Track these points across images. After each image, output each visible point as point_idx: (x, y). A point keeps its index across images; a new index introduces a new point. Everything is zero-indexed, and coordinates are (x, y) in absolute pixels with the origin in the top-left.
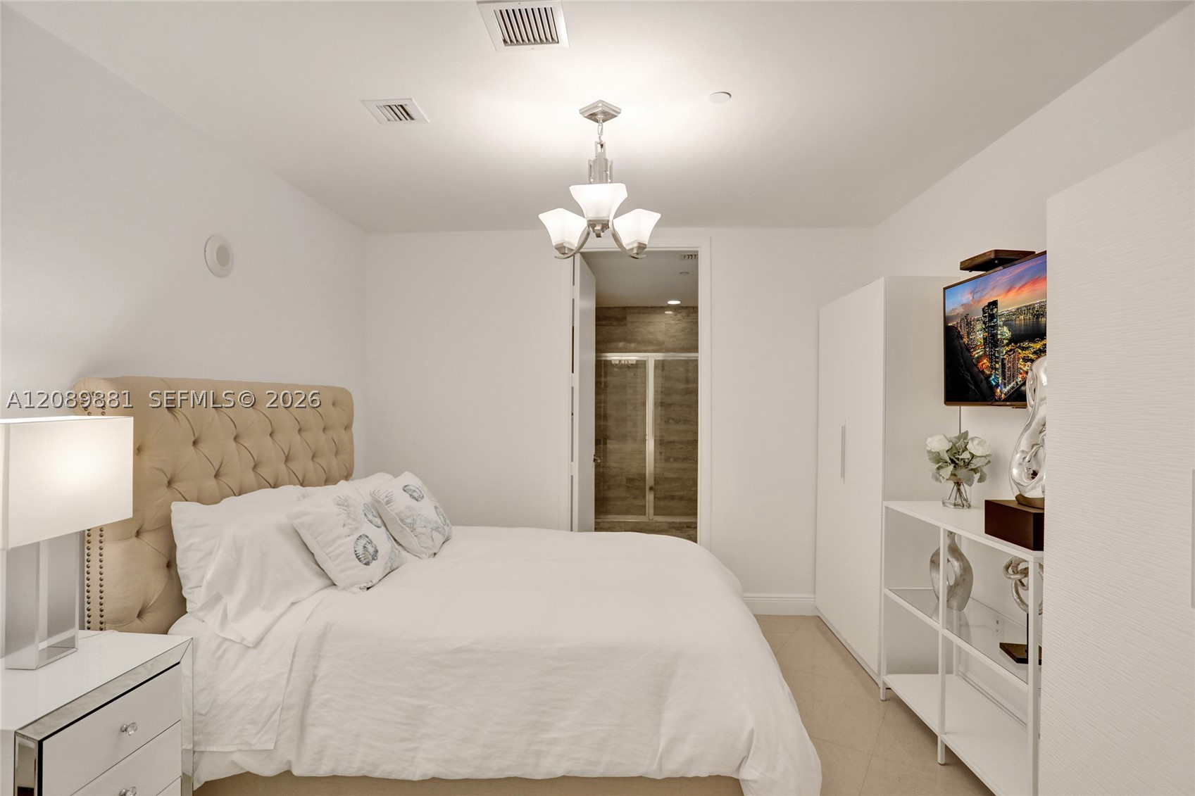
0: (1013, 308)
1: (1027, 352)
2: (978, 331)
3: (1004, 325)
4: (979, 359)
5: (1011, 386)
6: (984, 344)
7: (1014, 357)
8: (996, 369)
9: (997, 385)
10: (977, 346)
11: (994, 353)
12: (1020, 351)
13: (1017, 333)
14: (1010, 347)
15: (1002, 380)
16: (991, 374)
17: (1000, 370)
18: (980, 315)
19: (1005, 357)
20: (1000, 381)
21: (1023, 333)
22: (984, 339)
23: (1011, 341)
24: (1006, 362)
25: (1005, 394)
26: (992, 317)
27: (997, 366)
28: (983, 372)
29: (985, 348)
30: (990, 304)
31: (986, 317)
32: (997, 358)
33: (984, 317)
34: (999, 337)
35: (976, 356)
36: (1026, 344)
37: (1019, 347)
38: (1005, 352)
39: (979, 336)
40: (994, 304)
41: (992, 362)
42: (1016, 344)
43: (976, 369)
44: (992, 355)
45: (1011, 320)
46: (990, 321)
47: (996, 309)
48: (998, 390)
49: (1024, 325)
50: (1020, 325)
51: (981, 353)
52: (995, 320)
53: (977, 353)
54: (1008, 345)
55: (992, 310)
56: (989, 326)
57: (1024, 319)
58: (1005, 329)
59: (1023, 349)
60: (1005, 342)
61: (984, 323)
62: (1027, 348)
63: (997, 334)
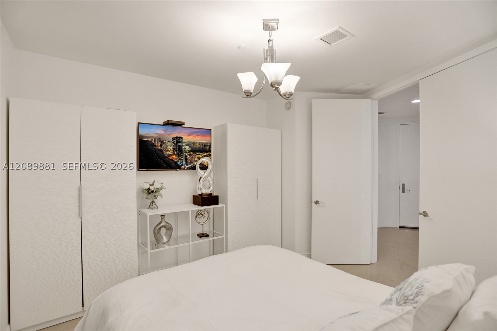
0: (192, 141)
1: (199, 156)
2: (169, 145)
3: (186, 145)
4: (169, 155)
5: (191, 165)
6: (173, 150)
7: (192, 156)
8: (181, 160)
9: (182, 165)
10: (167, 150)
11: (180, 155)
12: (196, 155)
13: (194, 149)
14: (190, 153)
15: (185, 163)
16: (178, 161)
17: (184, 160)
18: (171, 140)
19: (187, 156)
20: (184, 164)
21: (197, 149)
22: (173, 148)
23: (190, 151)
24: (188, 158)
25: (187, 168)
26: (179, 142)
27: (182, 159)
28: (172, 160)
29: (174, 152)
30: (177, 137)
31: (175, 141)
32: (183, 156)
33: (173, 141)
34: (183, 149)
35: (167, 154)
36: (199, 153)
37: (196, 154)
38: (187, 154)
39: (170, 147)
40: (181, 138)
41: (178, 157)
42: (193, 152)
43: (167, 159)
44: (178, 155)
45: (191, 145)
46: (177, 143)
47: (181, 140)
48: (183, 167)
49: (198, 147)
50: (196, 147)
51: (171, 153)
52: (181, 143)
53: (168, 153)
54: (189, 152)
55: (179, 139)
56: (177, 145)
57: (198, 146)
58: (187, 147)
59: (197, 154)
60: (187, 151)
61: (173, 143)
62: (200, 154)
63: (182, 148)
